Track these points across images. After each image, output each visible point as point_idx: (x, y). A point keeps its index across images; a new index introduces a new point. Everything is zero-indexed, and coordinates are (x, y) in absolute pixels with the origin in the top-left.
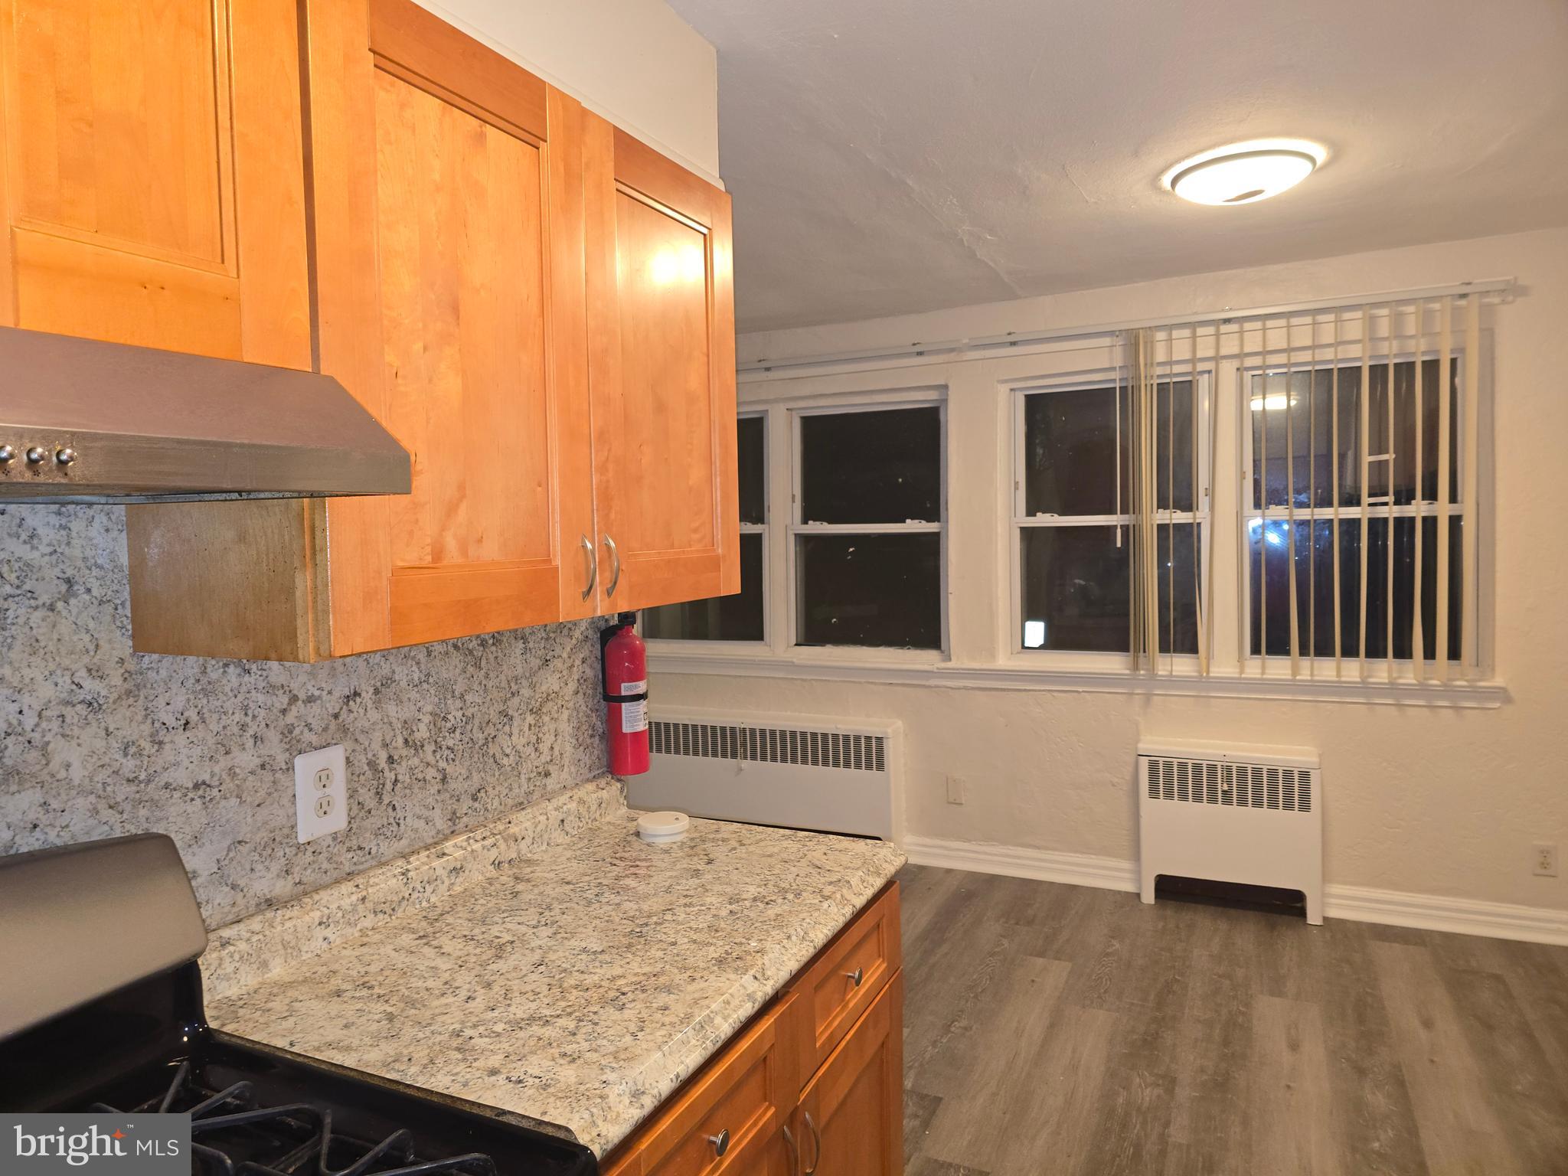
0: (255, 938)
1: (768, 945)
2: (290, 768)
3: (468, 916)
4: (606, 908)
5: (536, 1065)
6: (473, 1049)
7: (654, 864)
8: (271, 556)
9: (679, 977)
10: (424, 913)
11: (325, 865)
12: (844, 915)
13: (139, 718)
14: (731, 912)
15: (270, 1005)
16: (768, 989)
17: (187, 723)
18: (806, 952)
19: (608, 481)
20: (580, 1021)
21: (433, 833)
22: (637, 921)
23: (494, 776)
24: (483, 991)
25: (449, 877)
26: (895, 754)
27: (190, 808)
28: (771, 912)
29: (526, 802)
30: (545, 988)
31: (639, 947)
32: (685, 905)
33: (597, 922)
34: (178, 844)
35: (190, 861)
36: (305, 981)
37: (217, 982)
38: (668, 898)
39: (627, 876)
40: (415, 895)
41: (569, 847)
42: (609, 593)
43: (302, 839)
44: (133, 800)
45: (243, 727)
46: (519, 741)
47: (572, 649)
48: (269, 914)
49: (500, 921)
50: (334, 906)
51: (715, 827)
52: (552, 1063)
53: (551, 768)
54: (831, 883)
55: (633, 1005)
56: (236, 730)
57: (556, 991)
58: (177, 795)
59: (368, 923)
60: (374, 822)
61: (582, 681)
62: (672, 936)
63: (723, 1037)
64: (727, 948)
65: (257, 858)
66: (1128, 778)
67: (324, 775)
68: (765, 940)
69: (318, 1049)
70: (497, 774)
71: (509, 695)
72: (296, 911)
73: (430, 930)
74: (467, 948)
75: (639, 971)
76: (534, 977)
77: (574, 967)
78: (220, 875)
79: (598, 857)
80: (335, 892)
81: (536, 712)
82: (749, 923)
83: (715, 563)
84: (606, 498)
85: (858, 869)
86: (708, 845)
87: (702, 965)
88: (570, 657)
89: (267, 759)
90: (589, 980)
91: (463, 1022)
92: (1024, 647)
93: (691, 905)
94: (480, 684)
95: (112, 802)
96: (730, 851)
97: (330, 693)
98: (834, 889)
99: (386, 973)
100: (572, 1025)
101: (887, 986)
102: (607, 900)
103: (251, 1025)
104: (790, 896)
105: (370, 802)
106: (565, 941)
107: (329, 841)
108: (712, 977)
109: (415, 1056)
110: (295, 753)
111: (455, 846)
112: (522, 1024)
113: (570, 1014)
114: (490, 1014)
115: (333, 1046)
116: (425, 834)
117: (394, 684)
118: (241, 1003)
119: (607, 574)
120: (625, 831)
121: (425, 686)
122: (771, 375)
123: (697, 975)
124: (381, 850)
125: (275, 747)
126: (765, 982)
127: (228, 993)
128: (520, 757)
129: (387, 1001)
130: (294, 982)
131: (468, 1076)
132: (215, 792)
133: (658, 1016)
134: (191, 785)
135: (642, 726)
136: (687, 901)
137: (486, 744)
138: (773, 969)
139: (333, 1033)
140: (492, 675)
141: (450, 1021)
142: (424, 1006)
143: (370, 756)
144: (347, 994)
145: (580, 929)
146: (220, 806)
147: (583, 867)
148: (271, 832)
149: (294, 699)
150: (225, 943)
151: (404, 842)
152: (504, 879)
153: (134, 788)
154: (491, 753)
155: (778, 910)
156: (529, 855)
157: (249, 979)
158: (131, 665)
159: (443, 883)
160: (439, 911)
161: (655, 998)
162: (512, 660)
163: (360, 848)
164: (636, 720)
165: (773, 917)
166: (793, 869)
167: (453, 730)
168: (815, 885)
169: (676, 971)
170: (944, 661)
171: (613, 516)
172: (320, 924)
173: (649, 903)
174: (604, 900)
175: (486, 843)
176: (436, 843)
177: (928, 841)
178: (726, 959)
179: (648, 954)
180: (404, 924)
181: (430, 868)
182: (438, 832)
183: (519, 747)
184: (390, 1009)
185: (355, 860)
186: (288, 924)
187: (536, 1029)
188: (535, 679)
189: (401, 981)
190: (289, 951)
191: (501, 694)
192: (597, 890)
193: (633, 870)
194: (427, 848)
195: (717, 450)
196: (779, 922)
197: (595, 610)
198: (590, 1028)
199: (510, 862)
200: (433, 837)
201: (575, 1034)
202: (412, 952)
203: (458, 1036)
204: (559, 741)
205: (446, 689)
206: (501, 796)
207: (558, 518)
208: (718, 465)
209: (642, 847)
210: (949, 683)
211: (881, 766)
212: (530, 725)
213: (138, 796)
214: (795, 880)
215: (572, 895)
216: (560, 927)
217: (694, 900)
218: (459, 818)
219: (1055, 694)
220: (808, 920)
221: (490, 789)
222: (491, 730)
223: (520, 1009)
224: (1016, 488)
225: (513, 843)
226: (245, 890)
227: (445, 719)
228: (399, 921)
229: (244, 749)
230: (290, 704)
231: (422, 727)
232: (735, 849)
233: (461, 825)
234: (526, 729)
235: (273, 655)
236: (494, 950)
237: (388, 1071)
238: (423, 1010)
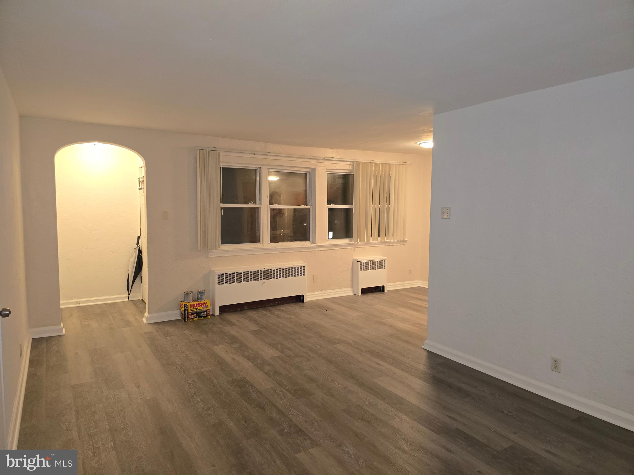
66: (351, 268)
92: (328, 239)
122: (268, 157)
210: (315, 250)
211: (304, 275)
219: (337, 250)
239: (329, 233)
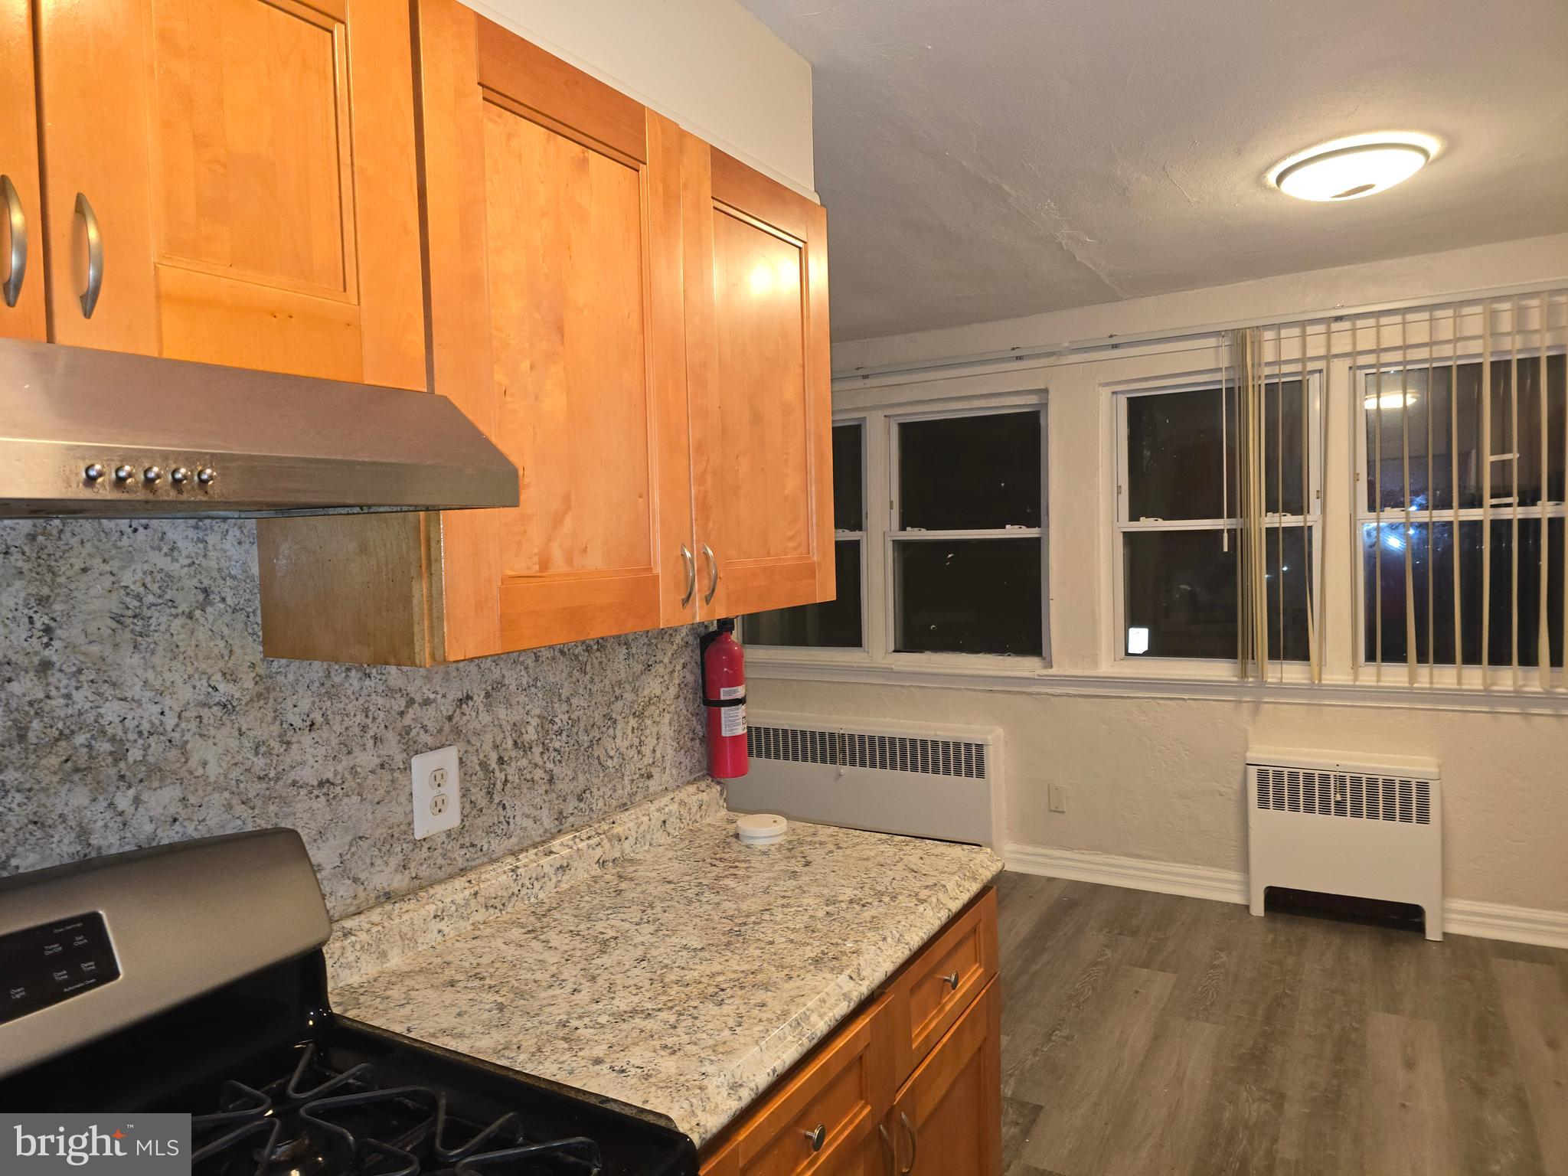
0: (375, 929)
1: (864, 946)
2: (407, 768)
3: (574, 912)
4: (707, 907)
5: (638, 1056)
6: (579, 1039)
7: (752, 865)
8: (390, 566)
9: (776, 975)
10: (533, 909)
11: (440, 861)
12: (939, 919)
13: (269, 719)
14: (828, 913)
15: (389, 993)
16: (864, 989)
17: (313, 724)
18: (902, 954)
19: (706, 492)
20: (680, 1014)
21: (541, 831)
22: (736, 921)
23: (599, 777)
24: (588, 984)
25: (556, 874)
26: (996, 761)
27: (315, 804)
28: (867, 914)
29: (629, 803)
30: (647, 983)
31: (737, 945)
32: (783, 906)
33: (698, 920)
34: (305, 839)
35: (316, 855)
36: (421, 971)
37: (339, 970)
38: (767, 898)
39: (726, 876)
40: (524, 891)
41: (671, 847)
42: (708, 600)
43: (418, 836)
44: (264, 796)
45: (364, 728)
46: (622, 743)
47: (673, 655)
48: (388, 907)
49: (605, 918)
50: (448, 900)
51: (812, 830)
52: (654, 1054)
53: (654, 771)
54: (927, 887)
55: (732, 1000)
56: (357, 731)
57: (658, 985)
58: (303, 792)
59: (479, 917)
60: (486, 820)
61: (682, 686)
62: (771, 935)
63: (819, 1034)
64: (823, 948)
65: (376, 853)
67: (438, 774)
68: (861, 941)
69: (433, 1035)
70: (601, 775)
71: (613, 699)
72: (412, 905)
73: (539, 925)
74: (573, 942)
75: (737, 968)
76: (636, 972)
77: (675, 963)
78: (343, 870)
79: (698, 857)
80: (449, 886)
81: (639, 715)
82: (846, 924)
83: (810, 571)
84: (704, 507)
85: (954, 873)
86: (806, 847)
87: (799, 964)
88: (670, 663)
89: (386, 758)
90: (690, 976)
91: (569, 1014)
93: (788, 906)
94: (586, 688)
95: (244, 798)
96: (827, 854)
97: (444, 696)
98: (930, 893)
99: (497, 965)
100: (672, 1019)
101: (984, 991)
102: (707, 899)
103: (371, 1011)
104: (886, 899)
105: (482, 802)
106: (667, 938)
107: (444, 838)
108: (809, 976)
109: (524, 1044)
110: (412, 753)
111: (562, 844)
112: (625, 1017)
113: (671, 1008)
114: (595, 1007)
115: (448, 1032)
116: (533, 833)
117: (504, 689)
118: (362, 990)
119: (706, 582)
120: (724, 832)
121: (533, 690)
123: (794, 974)
124: (492, 848)
125: (393, 748)
126: (860, 982)
127: (350, 981)
128: (624, 759)
129: (497, 992)
130: (411, 972)
131: (574, 1064)
132: (338, 790)
133: (756, 1012)
134: (316, 783)
135: (741, 730)
136: (785, 901)
137: (591, 746)
138: (869, 970)
139: (447, 1020)
140: (596, 679)
141: (556, 1012)
142: (532, 997)
143: (481, 757)
144: (460, 984)
145: (681, 927)
146: (343, 803)
147: (683, 867)
148: (390, 828)
149: (411, 702)
150: (348, 934)
151: (514, 840)
152: (608, 877)
153: (264, 785)
154: (596, 755)
155: (873, 912)
156: (632, 855)
157: (369, 968)
158: (262, 669)
159: (550, 880)
160: (546, 907)
161: (753, 995)
162: (616, 666)
163: (472, 845)
164: (734, 723)
165: (868, 919)
166: (889, 872)
167: (560, 733)
168: (910, 888)
169: (774, 969)
170: (1045, 667)
171: (711, 525)
172: (435, 917)
173: (748, 903)
174: (704, 900)
175: (591, 842)
176: (544, 842)
177: (1029, 849)
178: (822, 959)
179: (747, 952)
180: (514, 918)
181: (538, 865)
182: (546, 831)
183: (624, 750)
184: (500, 1000)
185: (468, 856)
186: (406, 917)
187: (638, 1021)
188: (637, 684)
189: (511, 973)
190: (406, 942)
191: (605, 698)
192: (697, 890)
193: (732, 871)
194: (535, 846)
195: (812, 459)
196: (875, 923)
197: (694, 616)
198: (690, 1021)
199: (614, 860)
200: (541, 836)
201: (675, 1027)
202: (521, 946)
203: (565, 1026)
204: (661, 744)
205: (552, 693)
206: (606, 797)
207: (658, 526)
208: (813, 473)
209: (741, 848)
211: (981, 774)
212: (633, 728)
213: (268, 792)
214: (891, 883)
215: (673, 893)
216: (662, 924)
217: (792, 901)
218: (566, 818)
220: (904, 923)
221: (594, 790)
222: (595, 733)
223: (623, 1002)
224: (1119, 493)
225: (617, 843)
226: (366, 883)
227: (552, 722)
228: (509, 916)
229: (365, 749)
230: (407, 707)
231: (530, 729)
232: (832, 852)
233: (567, 825)
234: (629, 731)
235: (392, 660)
236: (598, 945)
237: (498, 1058)
238: (532, 1000)
239: (1133, 631)
